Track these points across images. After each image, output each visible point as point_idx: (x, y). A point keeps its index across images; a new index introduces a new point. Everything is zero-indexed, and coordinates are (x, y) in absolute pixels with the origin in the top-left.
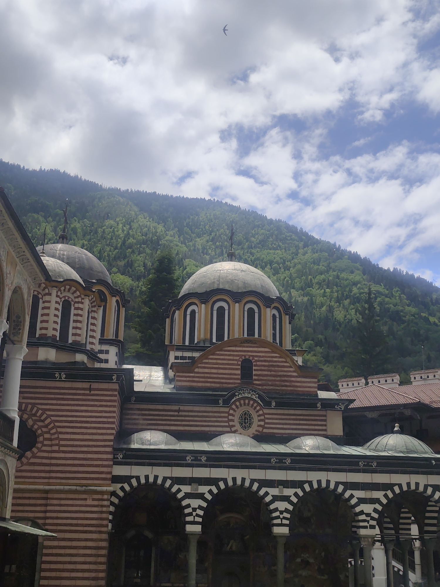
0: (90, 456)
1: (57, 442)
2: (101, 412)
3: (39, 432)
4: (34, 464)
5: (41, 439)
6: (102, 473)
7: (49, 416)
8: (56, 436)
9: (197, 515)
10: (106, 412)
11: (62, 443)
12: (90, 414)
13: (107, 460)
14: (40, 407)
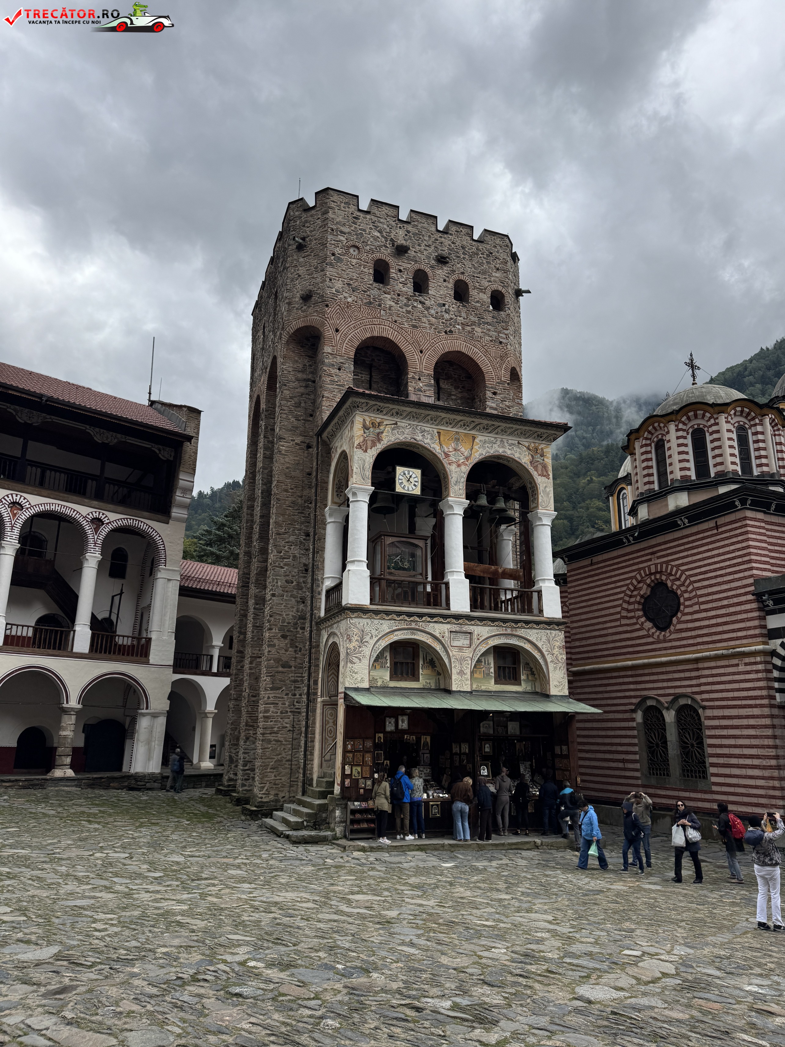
0: (732, 610)
1: (696, 600)
2: (733, 551)
3: (679, 592)
4: (681, 631)
5: (682, 600)
6: (749, 628)
7: (683, 572)
8: (694, 593)
10: (739, 550)
11: (701, 600)
12: (722, 558)
13: (751, 611)
14: (673, 563)
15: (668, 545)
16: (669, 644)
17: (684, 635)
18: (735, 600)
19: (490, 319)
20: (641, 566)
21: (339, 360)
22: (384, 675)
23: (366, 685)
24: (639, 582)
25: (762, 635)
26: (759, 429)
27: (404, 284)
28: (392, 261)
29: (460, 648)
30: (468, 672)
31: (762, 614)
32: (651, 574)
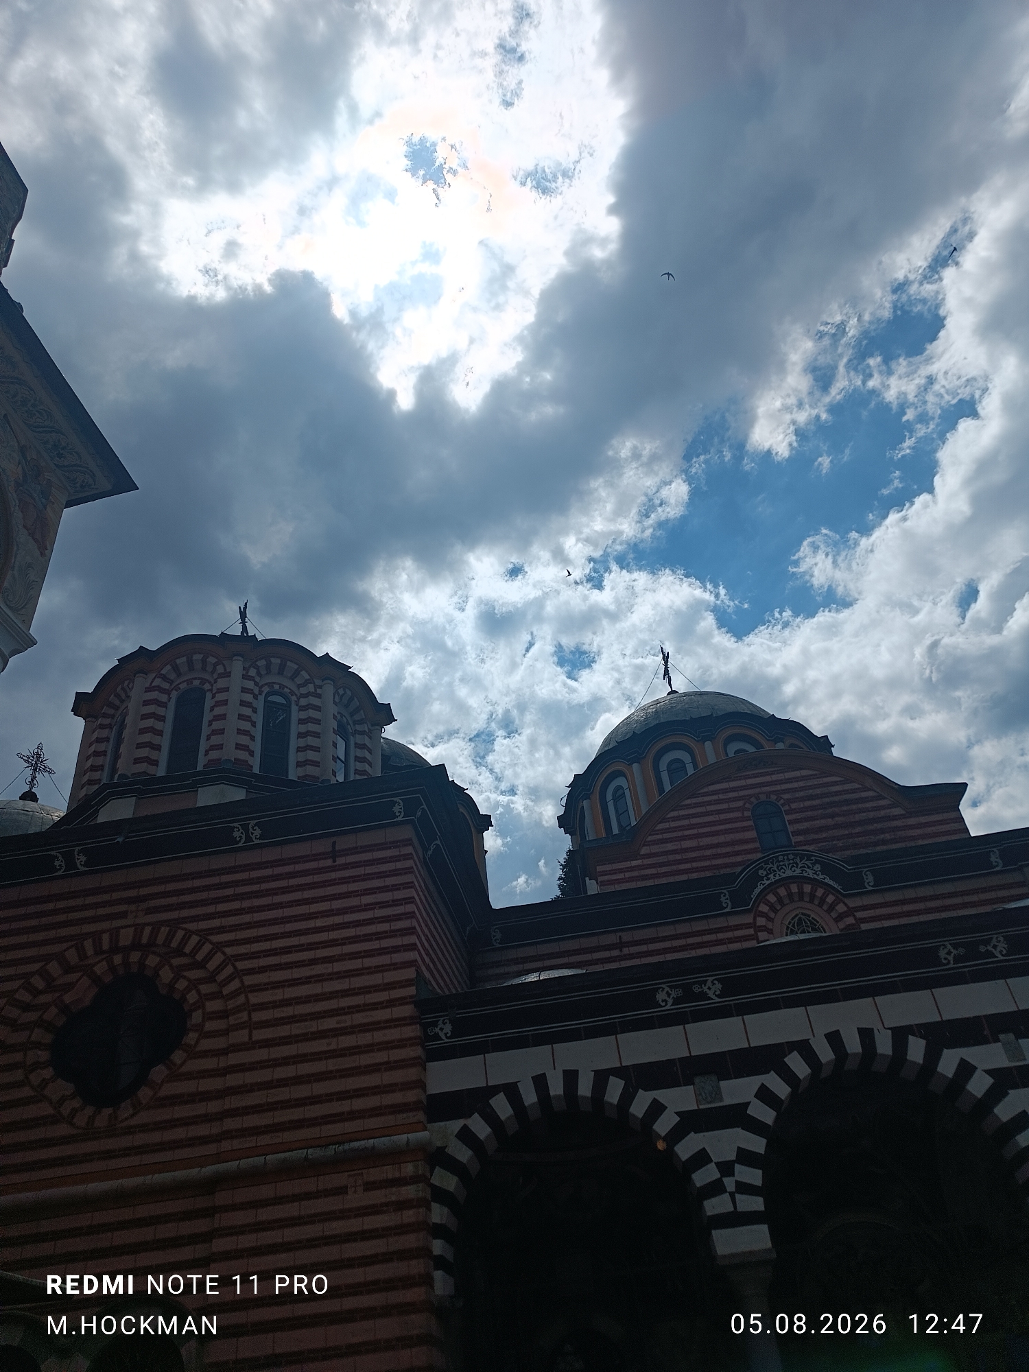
0: (347, 1041)
1: (244, 1016)
2: (371, 907)
3: (192, 997)
4: (174, 1100)
5: (197, 1017)
7: (218, 947)
8: (240, 1000)
9: (743, 1188)
11: (258, 1016)
12: (338, 919)
13: (402, 1044)
14: (192, 926)
15: (188, 884)
16: (126, 1141)
17: (181, 1112)
18: (359, 1018)
20: (88, 928)
24: (68, 969)
25: (422, 1106)
31: (422, 1054)
32: (115, 949)
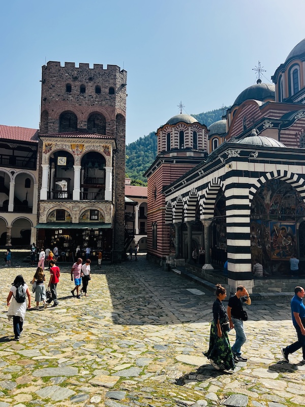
6: (161, 202)
15: (156, 174)
19: (108, 98)
21: (53, 121)
22: (54, 219)
23: (45, 222)
25: (163, 204)
26: (187, 131)
27: (77, 90)
28: (72, 83)
29: (76, 211)
30: (78, 218)
31: (164, 197)
